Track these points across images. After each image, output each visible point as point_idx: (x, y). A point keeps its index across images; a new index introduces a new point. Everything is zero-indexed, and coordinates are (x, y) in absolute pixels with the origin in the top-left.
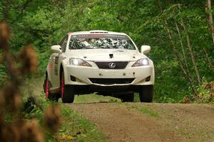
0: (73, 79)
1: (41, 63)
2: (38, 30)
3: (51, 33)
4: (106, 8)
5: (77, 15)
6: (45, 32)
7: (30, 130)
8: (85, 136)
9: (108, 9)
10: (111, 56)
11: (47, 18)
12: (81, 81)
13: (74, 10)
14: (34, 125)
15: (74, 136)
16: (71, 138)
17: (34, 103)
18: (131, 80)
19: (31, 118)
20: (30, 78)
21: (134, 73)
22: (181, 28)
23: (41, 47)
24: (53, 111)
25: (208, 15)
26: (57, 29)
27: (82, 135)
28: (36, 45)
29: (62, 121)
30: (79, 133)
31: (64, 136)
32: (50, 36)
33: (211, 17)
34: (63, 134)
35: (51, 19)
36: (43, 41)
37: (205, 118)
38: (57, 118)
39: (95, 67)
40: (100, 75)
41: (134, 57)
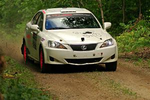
0: (52, 59)
8: (20, 75)
12: (58, 61)
15: (14, 75)
16: (12, 76)
27: (18, 74)
29: (6, 65)
30: (16, 73)
34: (6, 74)
39: (70, 50)
40: (74, 56)
41: (101, 39)
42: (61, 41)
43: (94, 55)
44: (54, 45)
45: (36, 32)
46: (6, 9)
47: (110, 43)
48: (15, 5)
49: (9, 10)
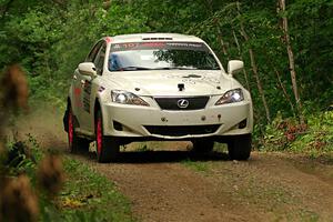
0: (118, 126)
1: (33, 92)
2: (29, 43)
3: (47, 47)
4: (129, 9)
5: (86, 20)
6: (39, 46)
7: (17, 193)
8: (99, 200)
9: (133, 11)
10: (181, 87)
11: (42, 25)
12: (130, 130)
13: (81, 12)
14: (22, 184)
15: (84, 201)
16: (79, 203)
17: (23, 152)
18: (215, 127)
19: (18, 175)
20: (16, 114)
21: (219, 116)
22: (242, 39)
23: (32, 67)
24: (52, 165)
25: (282, 20)
26: (57, 41)
27: (95, 200)
28: (25, 66)
29: (65, 178)
30: (91, 197)
31: (68, 201)
32: (46, 51)
33: (285, 22)
34: (67, 198)
35: (47, 26)
36: (36, 59)
37: (276, 174)
38: (58, 174)
39: (155, 107)
40: (163, 120)
41: (219, 88)
42: (137, 90)
43: (203, 119)
44: (122, 98)
45: (89, 78)
46: (66, 48)
47: (237, 96)
48: (87, 38)
49: (75, 50)
